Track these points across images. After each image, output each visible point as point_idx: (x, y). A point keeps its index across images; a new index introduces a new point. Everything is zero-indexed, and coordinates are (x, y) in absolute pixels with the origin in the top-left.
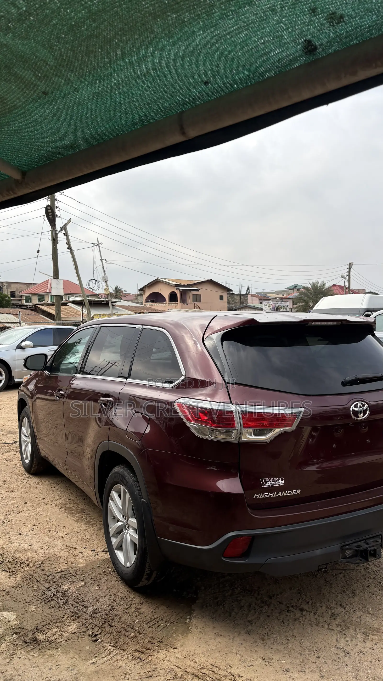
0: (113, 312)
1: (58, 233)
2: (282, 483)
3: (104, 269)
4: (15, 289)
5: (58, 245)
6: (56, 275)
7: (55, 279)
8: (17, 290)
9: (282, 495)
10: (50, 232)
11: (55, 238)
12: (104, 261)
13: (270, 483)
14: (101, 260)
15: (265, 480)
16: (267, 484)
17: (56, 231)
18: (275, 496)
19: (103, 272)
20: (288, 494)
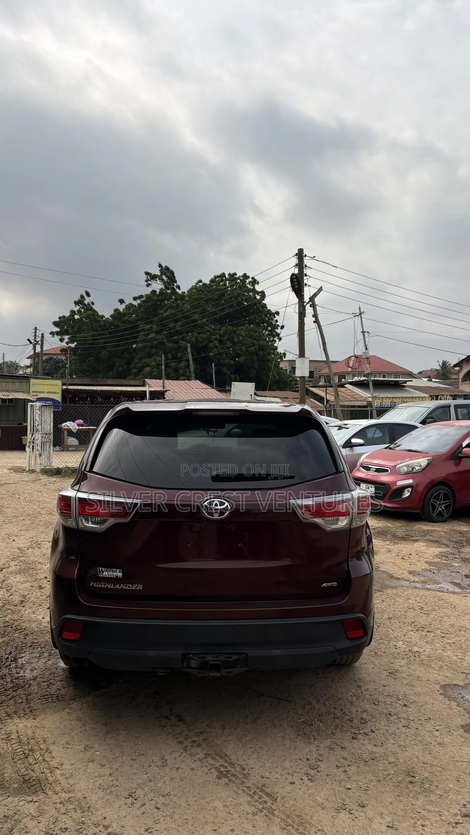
0: (374, 395)
1: (306, 305)
2: (120, 575)
3: (365, 343)
4: (314, 368)
5: (305, 318)
6: (302, 354)
7: (300, 358)
8: (316, 369)
9: (121, 588)
10: (297, 304)
11: (301, 311)
12: (366, 334)
13: (107, 573)
14: (363, 332)
15: (102, 569)
16: (104, 574)
17: (304, 302)
18: (112, 587)
19: (364, 348)
20: (127, 588)
